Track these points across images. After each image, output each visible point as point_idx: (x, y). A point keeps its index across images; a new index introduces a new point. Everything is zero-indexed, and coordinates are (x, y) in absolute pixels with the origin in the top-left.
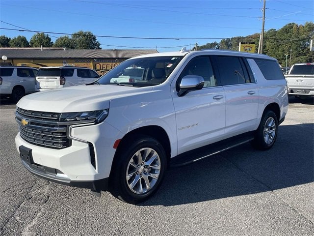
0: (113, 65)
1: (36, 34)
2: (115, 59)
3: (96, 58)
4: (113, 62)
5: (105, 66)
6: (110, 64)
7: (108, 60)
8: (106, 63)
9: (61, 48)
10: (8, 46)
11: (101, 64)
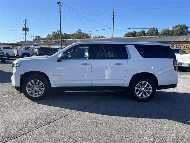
0: (186, 46)
1: (149, 29)
2: (187, 42)
3: (174, 42)
4: (186, 44)
5: (180, 46)
6: (184, 45)
7: (182, 43)
8: (181, 45)
9: (156, 36)
10: (135, 36)
11: (177, 45)
